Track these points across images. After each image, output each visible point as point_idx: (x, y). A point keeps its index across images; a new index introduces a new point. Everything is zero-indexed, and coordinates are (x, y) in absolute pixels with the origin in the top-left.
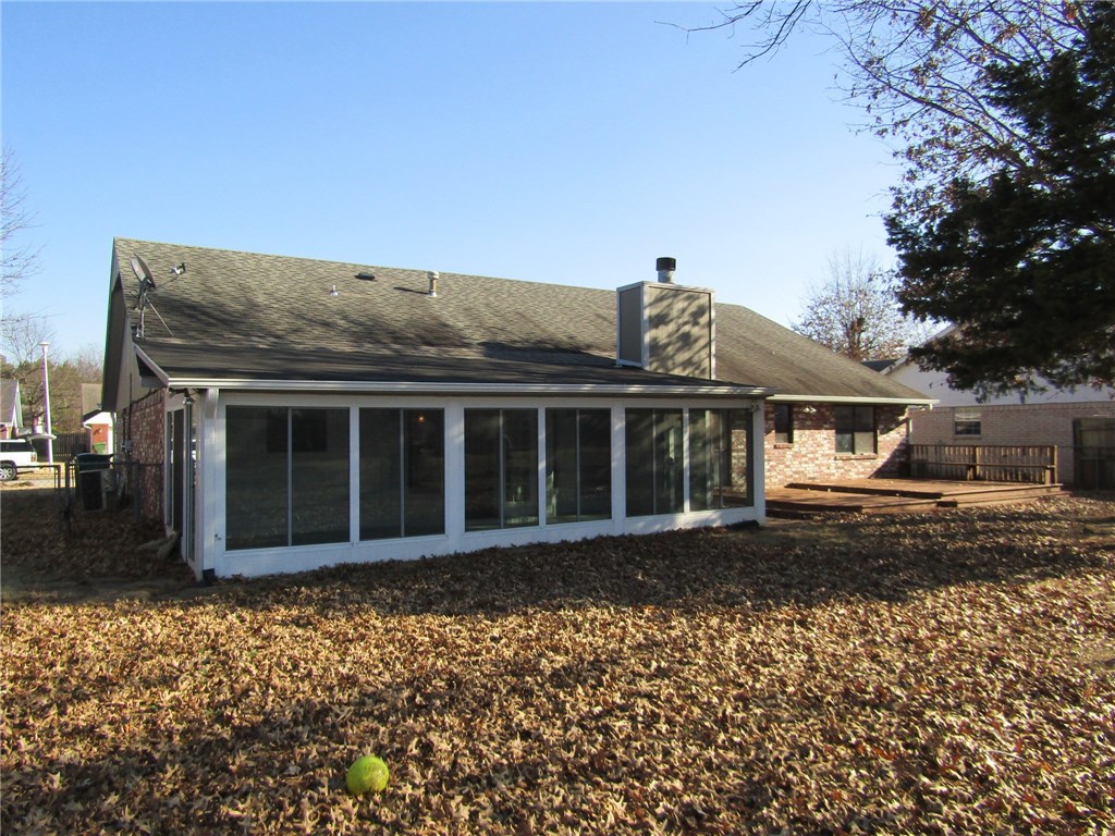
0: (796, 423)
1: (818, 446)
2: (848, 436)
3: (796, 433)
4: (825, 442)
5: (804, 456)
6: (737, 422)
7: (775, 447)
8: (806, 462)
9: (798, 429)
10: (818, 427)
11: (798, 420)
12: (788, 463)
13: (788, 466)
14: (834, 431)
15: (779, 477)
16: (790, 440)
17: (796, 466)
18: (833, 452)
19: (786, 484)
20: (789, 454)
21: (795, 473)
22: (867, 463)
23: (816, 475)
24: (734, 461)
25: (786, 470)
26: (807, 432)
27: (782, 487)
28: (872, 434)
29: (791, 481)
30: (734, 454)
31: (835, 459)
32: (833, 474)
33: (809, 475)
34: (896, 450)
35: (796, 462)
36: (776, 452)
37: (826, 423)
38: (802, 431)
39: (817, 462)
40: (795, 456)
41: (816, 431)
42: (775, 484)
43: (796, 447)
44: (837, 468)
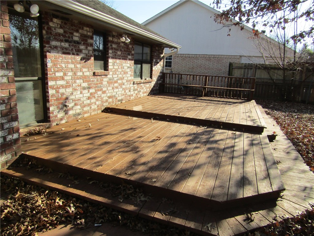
0: (110, 51)
1: (125, 73)
2: (139, 66)
3: (110, 61)
4: (129, 70)
5: (116, 82)
6: (54, 43)
7: (94, 73)
8: (117, 88)
9: (113, 58)
10: (125, 58)
11: (112, 49)
12: (104, 89)
13: (104, 92)
14: (133, 62)
15: (97, 103)
16: (106, 68)
17: (110, 92)
18: (133, 78)
19: (103, 108)
20: (105, 80)
21: (109, 97)
22: (148, 85)
23: (123, 97)
24: (51, 92)
25: (103, 95)
26: (118, 61)
27: (100, 111)
28: (150, 65)
29: (106, 105)
30: (51, 83)
31: (134, 84)
32: (132, 95)
33: (118, 98)
34: (159, 76)
35: (110, 88)
36: (95, 79)
37: (129, 54)
38: (115, 60)
39: (124, 87)
40: (110, 82)
41: (124, 61)
42: (94, 110)
43: (110, 75)
44: (134, 90)
